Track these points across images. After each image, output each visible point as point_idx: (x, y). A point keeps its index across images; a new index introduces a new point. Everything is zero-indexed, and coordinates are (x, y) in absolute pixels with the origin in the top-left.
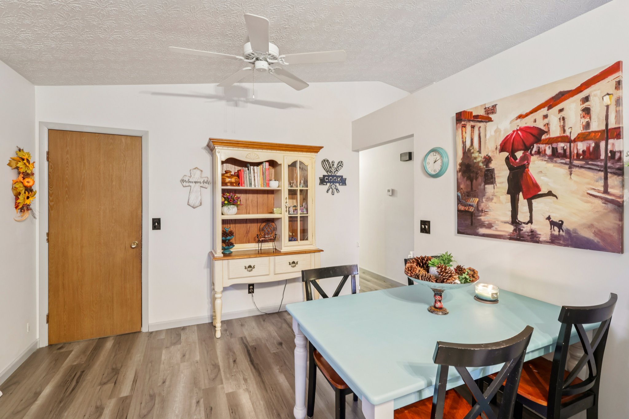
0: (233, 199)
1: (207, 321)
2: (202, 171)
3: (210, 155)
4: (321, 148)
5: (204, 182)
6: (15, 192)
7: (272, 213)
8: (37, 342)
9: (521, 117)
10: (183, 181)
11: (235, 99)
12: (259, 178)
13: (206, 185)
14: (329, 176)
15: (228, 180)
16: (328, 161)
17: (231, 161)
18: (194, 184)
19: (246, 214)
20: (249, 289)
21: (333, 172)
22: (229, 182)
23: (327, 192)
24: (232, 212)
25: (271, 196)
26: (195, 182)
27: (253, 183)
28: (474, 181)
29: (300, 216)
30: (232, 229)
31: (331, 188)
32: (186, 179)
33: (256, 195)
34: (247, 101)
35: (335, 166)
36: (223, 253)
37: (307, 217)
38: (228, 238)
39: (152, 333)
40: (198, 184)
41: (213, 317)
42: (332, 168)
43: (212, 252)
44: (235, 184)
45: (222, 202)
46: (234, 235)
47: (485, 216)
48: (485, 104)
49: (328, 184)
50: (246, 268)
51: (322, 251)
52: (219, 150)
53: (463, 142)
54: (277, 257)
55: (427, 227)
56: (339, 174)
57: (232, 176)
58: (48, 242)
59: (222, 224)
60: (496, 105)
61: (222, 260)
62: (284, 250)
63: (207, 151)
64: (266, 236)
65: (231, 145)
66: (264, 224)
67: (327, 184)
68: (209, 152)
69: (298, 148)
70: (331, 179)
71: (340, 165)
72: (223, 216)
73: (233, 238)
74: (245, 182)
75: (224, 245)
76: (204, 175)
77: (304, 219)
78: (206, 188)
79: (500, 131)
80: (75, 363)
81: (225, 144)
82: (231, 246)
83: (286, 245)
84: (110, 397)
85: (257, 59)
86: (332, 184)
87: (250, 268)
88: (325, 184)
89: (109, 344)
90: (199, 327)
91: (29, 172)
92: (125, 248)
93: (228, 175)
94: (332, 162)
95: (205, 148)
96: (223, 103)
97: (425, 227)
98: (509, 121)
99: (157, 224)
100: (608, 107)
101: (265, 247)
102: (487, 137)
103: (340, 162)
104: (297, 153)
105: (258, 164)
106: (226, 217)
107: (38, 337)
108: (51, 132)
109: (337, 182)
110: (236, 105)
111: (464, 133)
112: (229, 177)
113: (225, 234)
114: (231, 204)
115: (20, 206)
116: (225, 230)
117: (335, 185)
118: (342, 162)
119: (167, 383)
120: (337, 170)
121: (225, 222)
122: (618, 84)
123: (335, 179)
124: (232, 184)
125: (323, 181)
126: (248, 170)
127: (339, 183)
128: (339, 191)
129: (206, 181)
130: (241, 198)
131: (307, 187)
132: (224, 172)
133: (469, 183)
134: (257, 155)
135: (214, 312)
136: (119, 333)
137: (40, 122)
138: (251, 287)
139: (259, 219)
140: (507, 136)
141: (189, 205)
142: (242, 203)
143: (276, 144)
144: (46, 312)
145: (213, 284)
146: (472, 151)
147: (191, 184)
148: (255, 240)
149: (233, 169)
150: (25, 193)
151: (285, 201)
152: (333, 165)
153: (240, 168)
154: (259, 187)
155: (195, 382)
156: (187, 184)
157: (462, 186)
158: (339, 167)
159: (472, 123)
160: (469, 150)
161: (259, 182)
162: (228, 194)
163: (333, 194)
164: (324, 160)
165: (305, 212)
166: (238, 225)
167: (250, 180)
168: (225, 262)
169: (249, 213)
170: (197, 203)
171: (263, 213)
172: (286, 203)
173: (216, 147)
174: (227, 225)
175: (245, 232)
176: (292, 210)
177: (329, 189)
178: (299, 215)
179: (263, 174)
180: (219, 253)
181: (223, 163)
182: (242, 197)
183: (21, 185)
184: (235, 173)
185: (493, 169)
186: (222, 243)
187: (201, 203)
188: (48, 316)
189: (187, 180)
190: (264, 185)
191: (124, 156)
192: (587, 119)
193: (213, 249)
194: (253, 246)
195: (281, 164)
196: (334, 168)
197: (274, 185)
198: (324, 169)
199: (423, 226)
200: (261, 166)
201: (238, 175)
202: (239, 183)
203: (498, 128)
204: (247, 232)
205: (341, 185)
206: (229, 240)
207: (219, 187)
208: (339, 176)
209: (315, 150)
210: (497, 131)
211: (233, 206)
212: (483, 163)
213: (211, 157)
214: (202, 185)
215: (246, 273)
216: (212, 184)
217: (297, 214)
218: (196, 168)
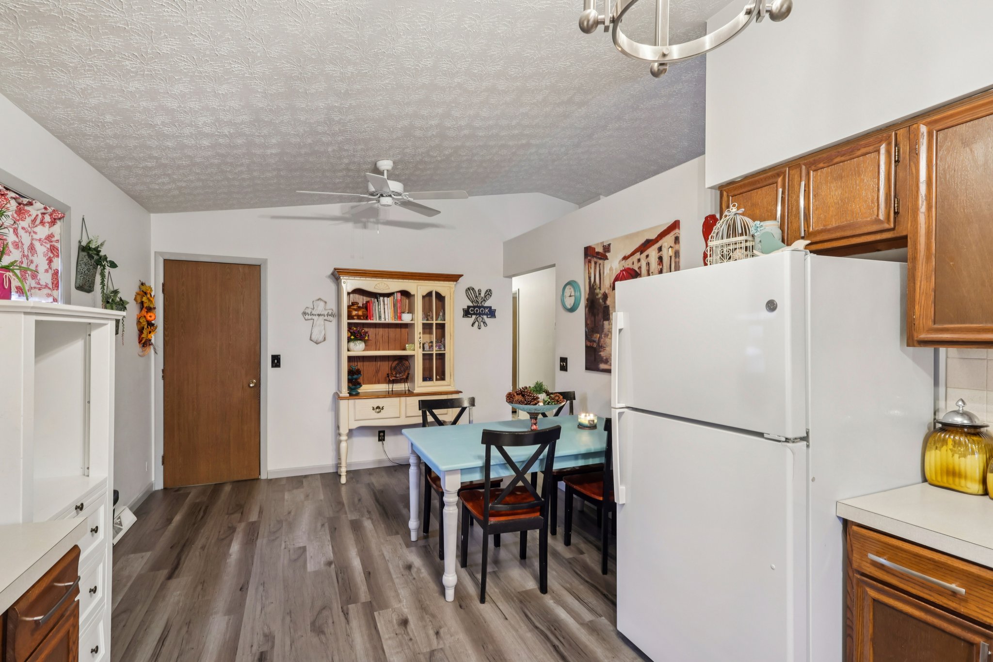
0: (361, 334)
1: (332, 470)
2: (326, 302)
3: (335, 285)
4: (461, 276)
5: (328, 315)
6: (139, 326)
7: (404, 349)
8: (153, 484)
9: (625, 258)
10: (304, 313)
11: (364, 220)
12: (389, 310)
13: (330, 318)
14: (474, 307)
15: (354, 313)
16: (473, 289)
17: (358, 291)
18: (317, 317)
19: (376, 350)
20: (379, 436)
21: (480, 303)
22: (355, 315)
23: (472, 326)
24: (358, 349)
25: (403, 330)
26: (319, 315)
27: (383, 316)
28: (597, 317)
29: (436, 354)
30: (359, 367)
31: (477, 321)
32: (309, 311)
33: (387, 329)
34: (378, 222)
35: (483, 295)
36: (348, 393)
37: (444, 354)
38: (355, 376)
39: (271, 480)
40: (321, 317)
41: (338, 466)
42: (479, 298)
43: (337, 393)
44: (362, 318)
45: (348, 337)
46: (362, 373)
47: (603, 351)
48: (603, 242)
49: (473, 316)
50: (373, 409)
51: (461, 392)
52: (345, 280)
53: (589, 276)
54: (408, 398)
55: (564, 363)
56: (487, 304)
57: (359, 308)
58: (164, 379)
59: (348, 362)
60: (610, 244)
61: (348, 399)
62: (417, 390)
63: (331, 280)
64: (398, 376)
65: (358, 274)
66: (396, 362)
67: (471, 317)
68: (333, 281)
69: (434, 277)
70: (477, 311)
71: (488, 294)
72: (349, 352)
73: (361, 377)
74: (374, 315)
75: (351, 385)
76: (329, 306)
77: (441, 357)
78: (331, 322)
79: (613, 270)
80: (198, 501)
81: (351, 274)
82: (359, 386)
83: (419, 385)
84: (240, 521)
85: (382, 195)
86: (478, 316)
87: (379, 409)
88: (470, 316)
89: (228, 488)
90: (323, 475)
91: (152, 306)
92: (243, 387)
93: (355, 307)
94: (478, 291)
95: (329, 277)
96: (350, 226)
97: (564, 364)
98: (618, 261)
99: (276, 361)
100: (671, 257)
101: (398, 388)
102: (605, 274)
103: (488, 291)
104: (433, 282)
105: (388, 295)
106: (352, 354)
107: (153, 479)
108: (166, 261)
109: (484, 314)
110: (365, 227)
111: (590, 268)
112: (356, 310)
113: (351, 372)
114: (358, 340)
115: (143, 341)
116: (351, 369)
117: (482, 318)
118: (490, 290)
119: (292, 514)
120: (484, 300)
121: (351, 359)
122: (677, 240)
123: (482, 311)
124: (359, 317)
125: (467, 313)
126: (378, 301)
127: (487, 315)
128: (486, 324)
129: (330, 313)
130: (370, 333)
131: (445, 320)
132: (351, 304)
133: (593, 319)
134: (387, 285)
135: (340, 459)
136: (236, 479)
137: (155, 252)
138: (382, 434)
139: (390, 356)
140: (617, 275)
141: (312, 340)
142: (370, 338)
143: (409, 273)
144: (162, 453)
145: (338, 427)
146: (595, 287)
147: (314, 317)
148: (386, 379)
149: (361, 300)
150: (148, 327)
151: (419, 336)
152: (480, 294)
153: (368, 299)
154: (390, 320)
155: (319, 513)
156: (310, 317)
157: (588, 322)
158: (486, 296)
159: (595, 259)
160: (593, 286)
161: (389, 314)
162: (355, 329)
163: (480, 329)
164: (469, 289)
165: (443, 349)
166: (366, 364)
167: (379, 312)
168: (351, 402)
169: (379, 350)
170: (321, 338)
171: (395, 349)
172: (420, 338)
173: (341, 277)
174: (353, 363)
175: (374, 371)
176: (427, 346)
177: (475, 323)
178: (434, 352)
179: (394, 306)
180: (345, 392)
181: (349, 294)
182: (371, 331)
183: (144, 319)
184: (363, 304)
185: (609, 306)
186: (348, 382)
187: (325, 338)
188: (164, 458)
189: (309, 313)
190: (395, 318)
191: (242, 287)
192: (661, 267)
193: (338, 390)
194: (383, 387)
195: (414, 295)
196: (481, 298)
197: (406, 318)
198: (469, 298)
199: (562, 363)
200: (392, 297)
201: (366, 307)
202: (368, 316)
203: (611, 267)
204: (377, 371)
205: (489, 317)
206: (356, 379)
207: (345, 321)
208: (487, 307)
209: (453, 279)
210: (611, 269)
211: (360, 341)
212: (602, 299)
213: (336, 287)
214: (326, 318)
215: (374, 414)
216: (337, 317)
217: (432, 351)
218: (319, 299)
